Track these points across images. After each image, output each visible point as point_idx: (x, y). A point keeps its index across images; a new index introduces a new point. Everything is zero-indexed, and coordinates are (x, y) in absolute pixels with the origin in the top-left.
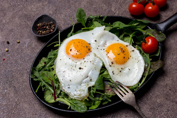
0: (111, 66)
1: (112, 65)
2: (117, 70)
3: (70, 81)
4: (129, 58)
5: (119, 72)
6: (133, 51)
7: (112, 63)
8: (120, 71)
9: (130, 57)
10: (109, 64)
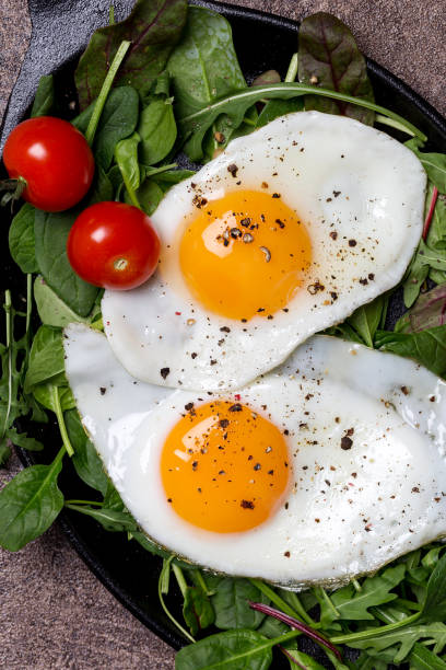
0: (335, 296)
1: (329, 288)
2: (350, 258)
3: (416, 490)
4: (276, 196)
5: (356, 249)
6: (233, 170)
7: (319, 287)
8: (353, 243)
9: (271, 192)
10: (327, 303)
